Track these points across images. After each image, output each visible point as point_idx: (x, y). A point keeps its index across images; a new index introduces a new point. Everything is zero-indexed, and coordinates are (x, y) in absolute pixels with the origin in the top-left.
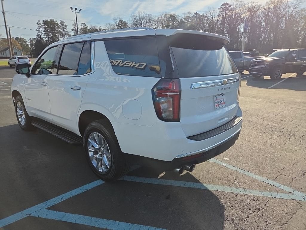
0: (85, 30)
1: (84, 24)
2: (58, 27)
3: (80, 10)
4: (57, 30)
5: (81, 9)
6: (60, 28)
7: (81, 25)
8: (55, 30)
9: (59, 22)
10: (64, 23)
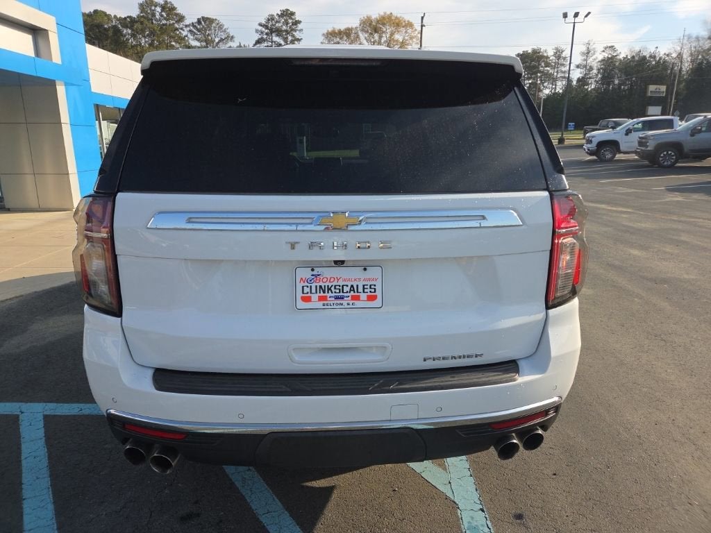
0: (612, 62)
1: (613, 46)
2: (547, 65)
3: (586, 16)
4: (542, 72)
5: (589, 13)
6: (552, 66)
7: (604, 51)
8: (536, 73)
9: (550, 53)
10: (562, 52)
